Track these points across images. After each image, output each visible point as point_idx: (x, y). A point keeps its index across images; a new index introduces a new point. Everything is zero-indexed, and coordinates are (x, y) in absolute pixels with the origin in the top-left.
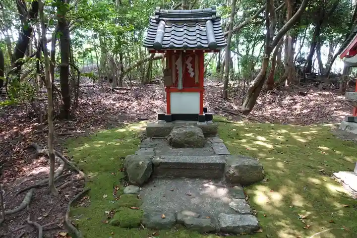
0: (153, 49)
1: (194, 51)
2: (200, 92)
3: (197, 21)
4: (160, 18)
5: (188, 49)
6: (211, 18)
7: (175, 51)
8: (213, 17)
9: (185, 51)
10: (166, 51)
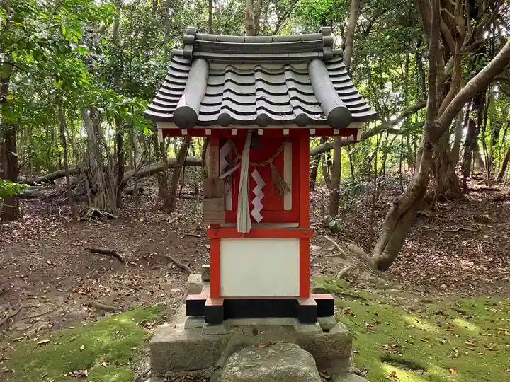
0: (172, 126)
1: (286, 132)
2: (301, 239)
3: (287, 62)
4: (197, 54)
5: (270, 127)
6: (320, 54)
7: (234, 133)
8: (326, 51)
9: (261, 132)
10: (208, 132)
